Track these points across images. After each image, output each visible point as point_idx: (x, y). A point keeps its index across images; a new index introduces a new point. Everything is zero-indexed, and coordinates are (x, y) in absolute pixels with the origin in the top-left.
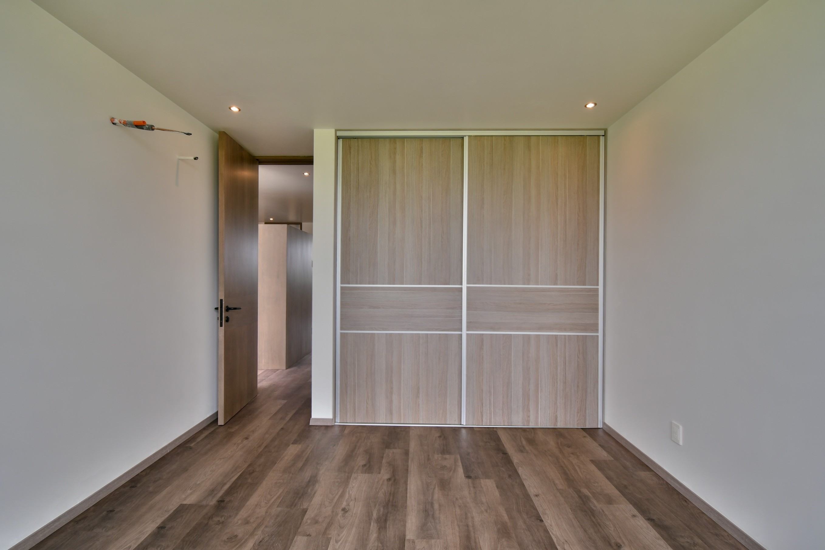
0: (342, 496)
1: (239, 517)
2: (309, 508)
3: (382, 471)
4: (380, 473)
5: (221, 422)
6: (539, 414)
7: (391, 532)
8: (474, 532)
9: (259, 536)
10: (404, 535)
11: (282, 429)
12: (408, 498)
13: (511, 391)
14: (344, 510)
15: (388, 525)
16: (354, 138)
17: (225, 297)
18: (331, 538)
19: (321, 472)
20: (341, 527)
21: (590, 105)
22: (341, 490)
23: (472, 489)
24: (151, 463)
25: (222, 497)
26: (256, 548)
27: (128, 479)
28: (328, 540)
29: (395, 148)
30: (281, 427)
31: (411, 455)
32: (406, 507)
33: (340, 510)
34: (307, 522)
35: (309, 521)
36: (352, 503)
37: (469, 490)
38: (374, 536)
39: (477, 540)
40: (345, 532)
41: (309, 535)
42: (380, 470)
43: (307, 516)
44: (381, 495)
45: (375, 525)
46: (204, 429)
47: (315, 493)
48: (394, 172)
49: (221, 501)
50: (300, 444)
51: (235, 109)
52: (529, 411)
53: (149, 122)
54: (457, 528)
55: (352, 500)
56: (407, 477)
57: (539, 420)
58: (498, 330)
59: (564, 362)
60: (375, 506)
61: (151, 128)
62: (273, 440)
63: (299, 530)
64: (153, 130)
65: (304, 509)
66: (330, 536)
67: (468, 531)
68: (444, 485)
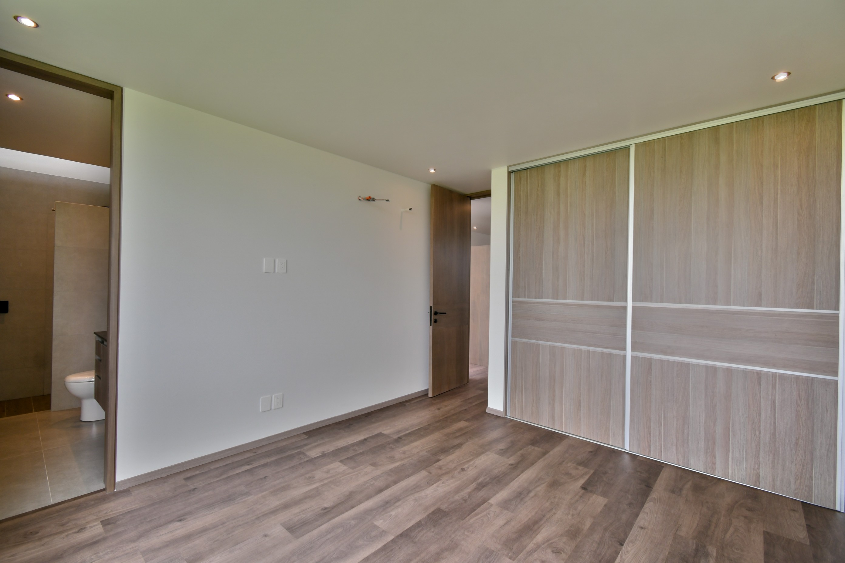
0: (469, 461)
1: (403, 449)
2: (443, 460)
3: (511, 458)
4: (508, 458)
5: (430, 395)
6: (730, 464)
7: (482, 494)
8: (545, 522)
9: (405, 462)
10: (489, 499)
11: (466, 409)
12: (514, 481)
13: (689, 428)
14: (463, 470)
15: (483, 489)
16: (523, 170)
17: (433, 305)
18: (441, 480)
19: (467, 443)
20: (452, 477)
21: (781, 77)
22: (471, 458)
23: (577, 497)
24: (381, 408)
25: (401, 436)
26: (399, 467)
27: (366, 412)
28: (439, 480)
29: (560, 172)
30: (465, 408)
31: (547, 456)
32: (507, 485)
33: (460, 468)
34: (435, 466)
35: (436, 466)
36: (471, 468)
37: (574, 497)
38: (468, 490)
39: (542, 527)
40: (452, 481)
41: (431, 473)
42: (511, 456)
43: (438, 463)
44: (496, 471)
45: (475, 486)
46: (420, 397)
47: (453, 453)
48: (558, 194)
49: (400, 438)
50: (469, 422)
51: (432, 171)
52: (715, 457)
53: (372, 197)
54: (533, 513)
55: (473, 466)
56: (527, 468)
57: (730, 472)
58: (672, 354)
59: (771, 408)
60: (485, 475)
61: (373, 200)
62: (453, 415)
63: (427, 468)
64: (374, 200)
65: (439, 459)
66: (441, 479)
67: (541, 519)
68: (554, 484)
